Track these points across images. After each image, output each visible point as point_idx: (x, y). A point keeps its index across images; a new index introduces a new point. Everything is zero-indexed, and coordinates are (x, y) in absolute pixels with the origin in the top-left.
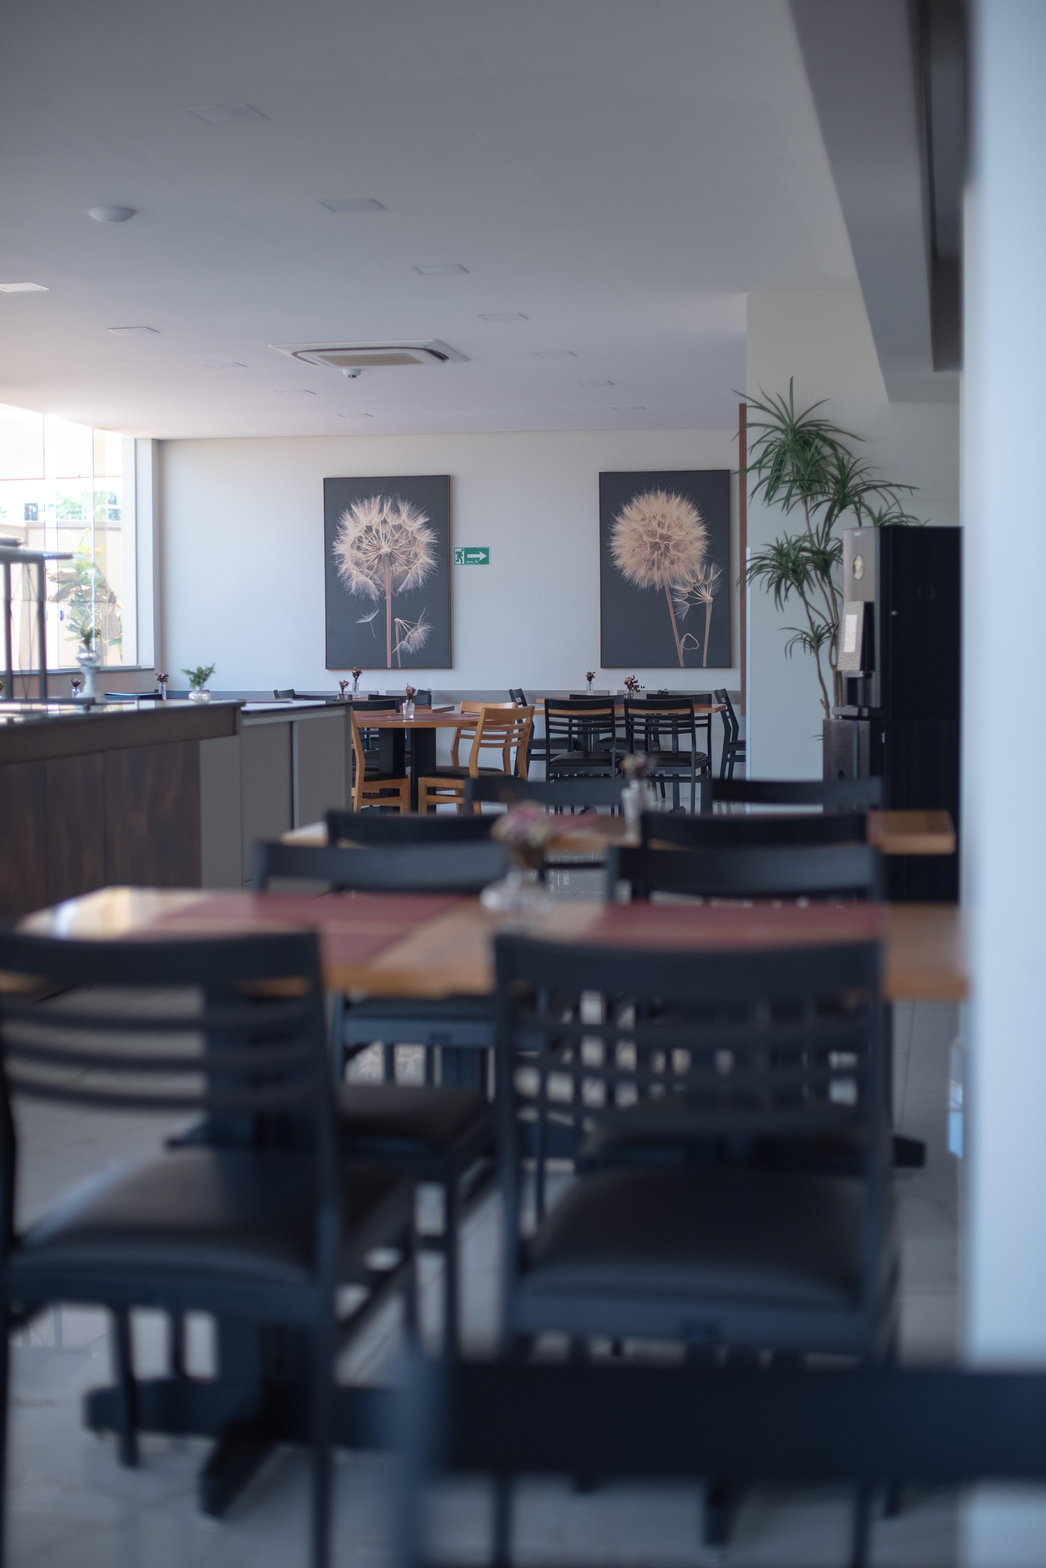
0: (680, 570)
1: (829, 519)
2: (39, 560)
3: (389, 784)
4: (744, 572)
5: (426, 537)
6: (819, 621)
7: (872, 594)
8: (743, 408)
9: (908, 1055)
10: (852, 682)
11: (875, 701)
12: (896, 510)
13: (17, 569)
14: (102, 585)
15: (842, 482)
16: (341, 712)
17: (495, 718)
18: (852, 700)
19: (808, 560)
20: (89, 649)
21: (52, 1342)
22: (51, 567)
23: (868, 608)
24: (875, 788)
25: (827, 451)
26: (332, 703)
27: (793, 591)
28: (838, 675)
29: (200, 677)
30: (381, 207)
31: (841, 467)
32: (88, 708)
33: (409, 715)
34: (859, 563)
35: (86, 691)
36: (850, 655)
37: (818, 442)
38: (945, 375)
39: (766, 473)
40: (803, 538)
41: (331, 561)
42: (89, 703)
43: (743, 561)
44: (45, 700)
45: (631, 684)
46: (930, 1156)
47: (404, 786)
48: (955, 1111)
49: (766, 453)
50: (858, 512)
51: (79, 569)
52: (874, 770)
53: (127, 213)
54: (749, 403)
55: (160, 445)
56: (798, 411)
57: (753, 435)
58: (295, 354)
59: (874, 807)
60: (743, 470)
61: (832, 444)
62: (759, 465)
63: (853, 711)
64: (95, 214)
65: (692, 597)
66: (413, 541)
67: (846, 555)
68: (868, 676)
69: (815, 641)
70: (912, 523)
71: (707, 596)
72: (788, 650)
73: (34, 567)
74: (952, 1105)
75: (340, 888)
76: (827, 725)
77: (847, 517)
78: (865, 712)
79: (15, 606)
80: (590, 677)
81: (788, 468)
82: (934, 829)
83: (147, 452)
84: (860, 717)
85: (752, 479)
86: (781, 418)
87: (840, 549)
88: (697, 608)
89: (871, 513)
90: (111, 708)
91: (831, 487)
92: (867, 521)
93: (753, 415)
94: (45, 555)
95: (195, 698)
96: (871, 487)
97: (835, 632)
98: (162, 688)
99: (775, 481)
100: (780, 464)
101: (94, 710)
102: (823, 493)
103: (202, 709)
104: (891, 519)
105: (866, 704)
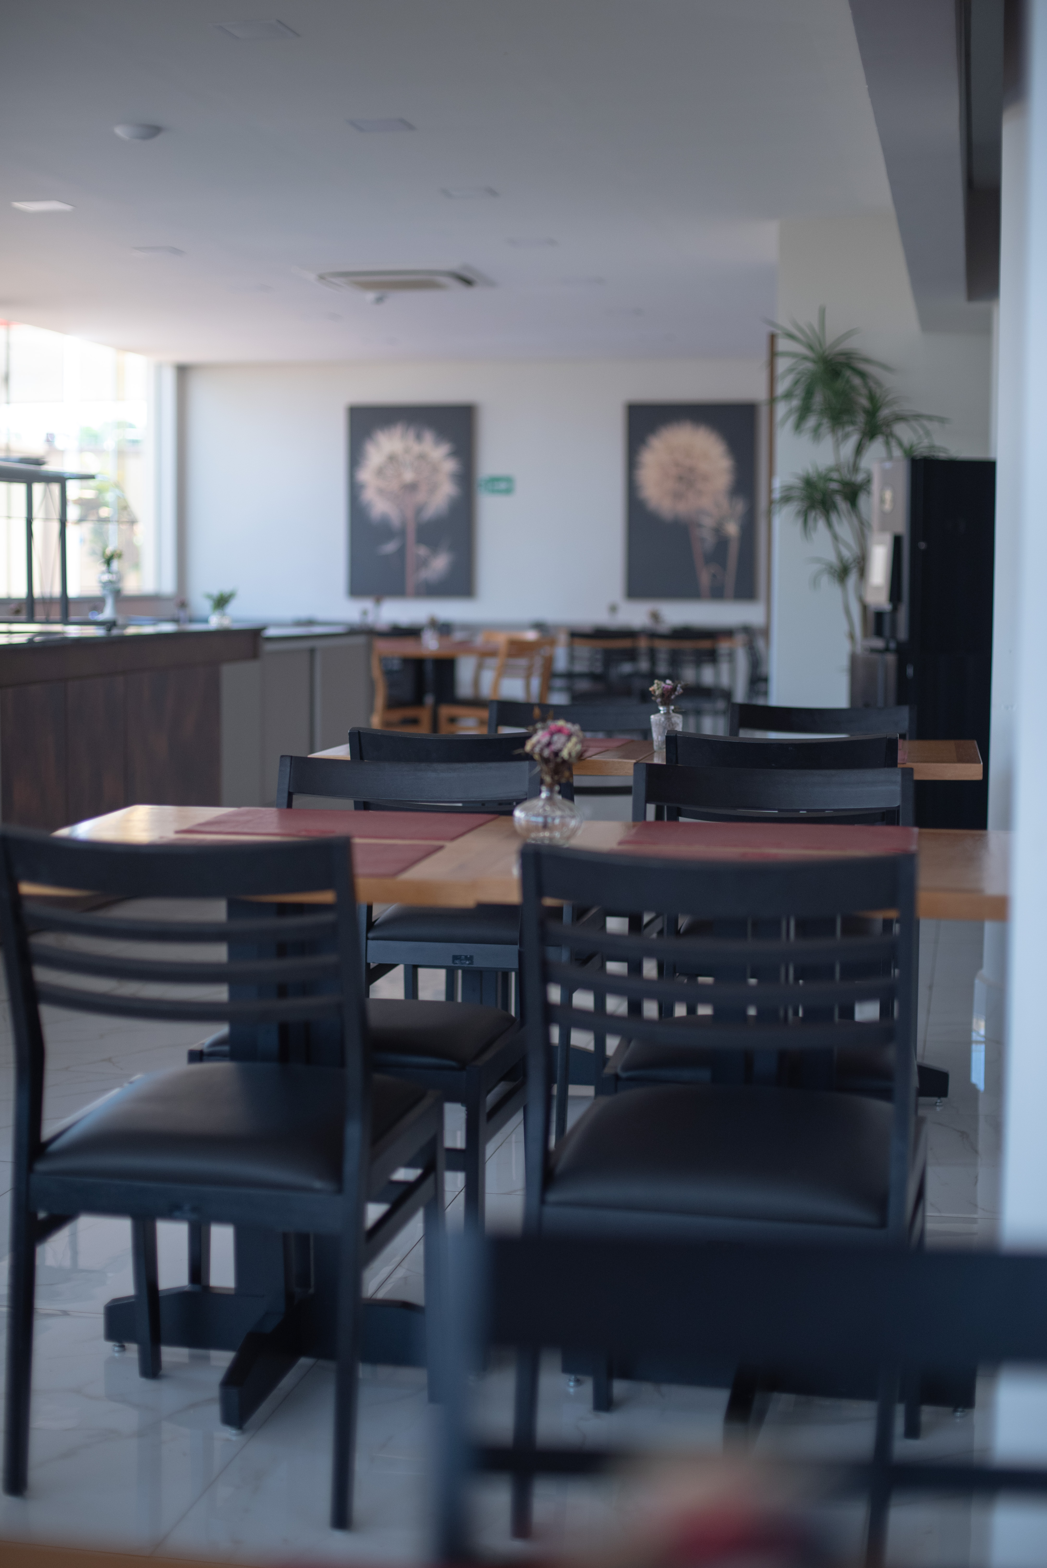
0: (706, 502)
1: (859, 450)
2: (61, 480)
3: (410, 713)
4: (771, 502)
5: (449, 466)
6: (846, 554)
7: (901, 526)
8: (773, 338)
9: (930, 987)
10: (879, 616)
11: (903, 634)
12: (926, 442)
13: (38, 488)
14: (124, 507)
15: (872, 413)
16: (361, 640)
17: (518, 648)
18: (879, 632)
19: (837, 491)
20: (109, 571)
21: (67, 1263)
22: (74, 489)
23: (897, 541)
24: (903, 717)
25: (857, 381)
26: (353, 631)
27: (821, 524)
28: (865, 608)
29: (221, 602)
30: (411, 127)
31: (872, 398)
32: (109, 629)
33: (431, 644)
34: (888, 495)
35: (108, 613)
36: (877, 588)
37: (848, 373)
38: (978, 306)
39: (795, 403)
40: (831, 470)
41: (354, 490)
42: (110, 625)
43: (770, 491)
44: (66, 621)
45: (655, 616)
46: (953, 1086)
47: (425, 715)
48: (978, 1042)
49: (796, 383)
50: (887, 444)
51: (100, 491)
52: (901, 700)
53: (153, 131)
54: (778, 331)
55: (183, 371)
56: (830, 339)
57: (782, 364)
58: (322, 277)
59: (903, 737)
60: (772, 400)
61: (862, 375)
62: (788, 395)
63: (879, 643)
64: (121, 131)
65: (718, 531)
66: (435, 469)
67: (875, 486)
68: (895, 609)
69: (842, 573)
70: (942, 455)
71: (732, 529)
72: (815, 582)
73: (56, 488)
74: (975, 1037)
75: (365, 806)
76: (853, 659)
77: (876, 448)
78: (893, 645)
79: (37, 527)
80: (613, 609)
81: (818, 399)
82: (962, 759)
83: (169, 379)
84: (887, 650)
85: (781, 409)
86: (811, 347)
87: (868, 481)
88: (722, 542)
89: (900, 444)
90: (131, 631)
91: (861, 418)
92: (897, 453)
93: (783, 344)
94: (65, 476)
95: (215, 622)
96: (900, 418)
97: (862, 564)
98: (182, 615)
99: (804, 412)
100: (809, 394)
101: (115, 632)
102: (853, 423)
103: (223, 634)
104: (922, 449)
105: (893, 635)
